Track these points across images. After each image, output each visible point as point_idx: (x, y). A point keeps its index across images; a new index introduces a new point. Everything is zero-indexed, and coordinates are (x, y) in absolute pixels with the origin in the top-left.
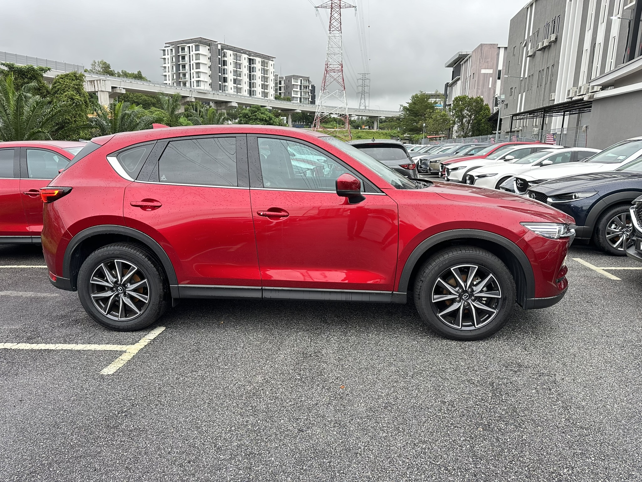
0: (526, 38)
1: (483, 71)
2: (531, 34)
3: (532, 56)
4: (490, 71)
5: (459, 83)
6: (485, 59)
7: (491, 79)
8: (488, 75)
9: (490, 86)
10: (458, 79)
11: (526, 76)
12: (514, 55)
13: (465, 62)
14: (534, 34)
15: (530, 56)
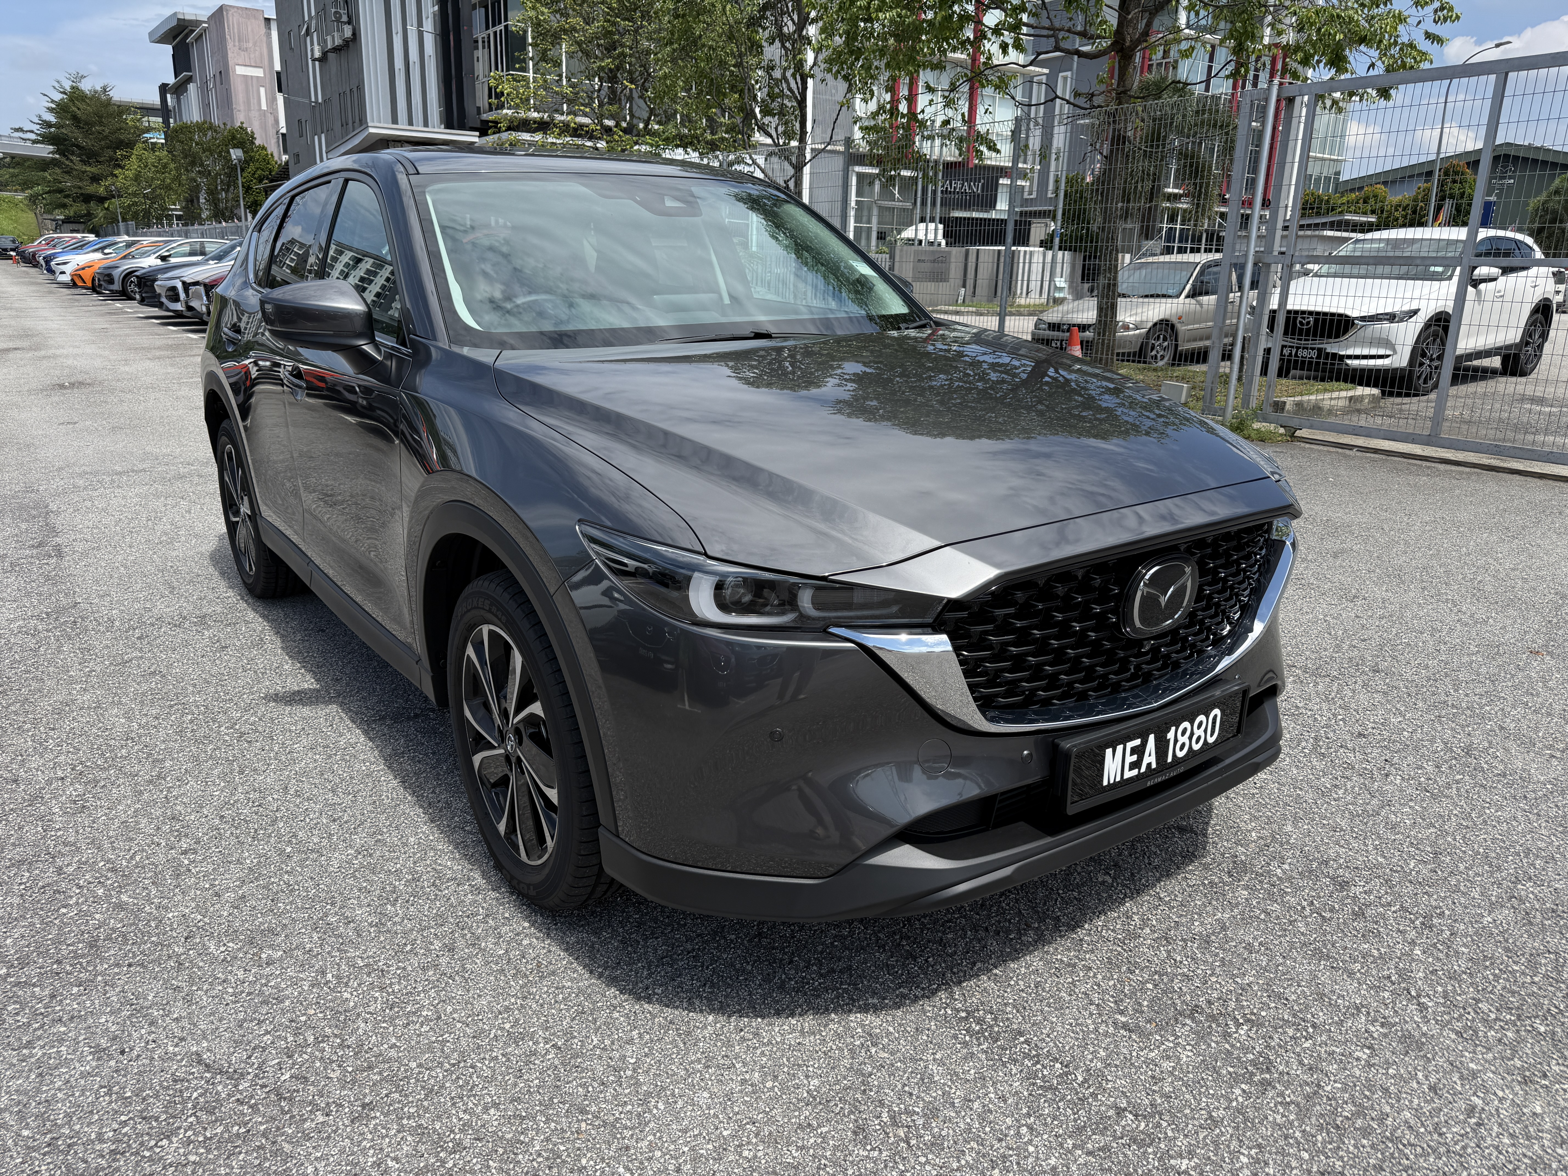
0: (306, 18)
1: (240, 70)
2: (313, 13)
3: (323, 59)
4: (259, 73)
5: (192, 87)
6: (239, 41)
7: (262, 90)
8: (255, 81)
9: (264, 107)
10: (189, 80)
11: (320, 100)
12: (291, 49)
13: (196, 40)
14: (317, 13)
15: (319, 60)
